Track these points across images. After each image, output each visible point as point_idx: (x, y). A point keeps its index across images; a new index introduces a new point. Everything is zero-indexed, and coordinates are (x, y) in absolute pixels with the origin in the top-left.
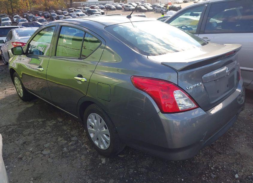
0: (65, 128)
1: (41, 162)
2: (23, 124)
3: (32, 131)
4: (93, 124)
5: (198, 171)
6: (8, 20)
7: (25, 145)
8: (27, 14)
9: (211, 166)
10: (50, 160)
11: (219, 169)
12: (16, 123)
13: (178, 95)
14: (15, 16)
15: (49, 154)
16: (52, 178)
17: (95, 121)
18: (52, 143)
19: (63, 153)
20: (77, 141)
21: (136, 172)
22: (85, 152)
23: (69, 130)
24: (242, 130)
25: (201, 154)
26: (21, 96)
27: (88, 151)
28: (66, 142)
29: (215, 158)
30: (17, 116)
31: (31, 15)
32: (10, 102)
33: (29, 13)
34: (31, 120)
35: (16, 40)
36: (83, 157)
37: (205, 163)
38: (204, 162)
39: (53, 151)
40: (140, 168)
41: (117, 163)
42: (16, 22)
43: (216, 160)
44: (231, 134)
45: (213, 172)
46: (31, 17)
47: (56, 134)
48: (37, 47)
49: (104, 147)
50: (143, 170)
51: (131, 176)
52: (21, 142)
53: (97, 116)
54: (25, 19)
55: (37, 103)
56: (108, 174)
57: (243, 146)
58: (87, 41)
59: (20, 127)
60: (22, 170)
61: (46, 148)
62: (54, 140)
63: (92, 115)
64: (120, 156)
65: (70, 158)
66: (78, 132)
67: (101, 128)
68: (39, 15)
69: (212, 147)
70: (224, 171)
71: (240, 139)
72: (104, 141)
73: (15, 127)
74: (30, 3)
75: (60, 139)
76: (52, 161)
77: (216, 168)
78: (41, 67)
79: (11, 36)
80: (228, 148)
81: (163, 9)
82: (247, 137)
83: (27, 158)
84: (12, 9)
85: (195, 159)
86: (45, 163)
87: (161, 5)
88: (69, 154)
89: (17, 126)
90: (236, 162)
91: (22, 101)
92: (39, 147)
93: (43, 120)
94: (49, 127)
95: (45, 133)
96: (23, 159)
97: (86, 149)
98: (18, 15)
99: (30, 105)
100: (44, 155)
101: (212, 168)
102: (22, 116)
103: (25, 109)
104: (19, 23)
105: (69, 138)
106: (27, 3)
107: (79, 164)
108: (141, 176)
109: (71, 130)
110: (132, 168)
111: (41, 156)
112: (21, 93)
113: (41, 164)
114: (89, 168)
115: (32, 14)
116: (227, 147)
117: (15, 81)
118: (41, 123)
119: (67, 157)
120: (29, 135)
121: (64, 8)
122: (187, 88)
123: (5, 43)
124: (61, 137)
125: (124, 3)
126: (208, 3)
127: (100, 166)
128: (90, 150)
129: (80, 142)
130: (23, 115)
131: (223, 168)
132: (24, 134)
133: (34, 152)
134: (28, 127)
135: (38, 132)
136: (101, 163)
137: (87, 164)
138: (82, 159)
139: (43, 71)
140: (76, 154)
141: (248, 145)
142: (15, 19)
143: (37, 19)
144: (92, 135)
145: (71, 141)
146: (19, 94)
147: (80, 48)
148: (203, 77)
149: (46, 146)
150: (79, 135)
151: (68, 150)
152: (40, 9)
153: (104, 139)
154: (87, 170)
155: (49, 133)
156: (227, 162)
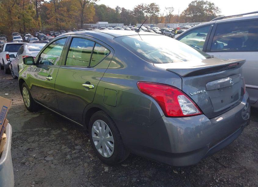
0: (69, 137)
1: (44, 168)
2: (28, 132)
3: (37, 138)
4: (98, 131)
5: (203, 184)
6: (19, 38)
7: (28, 151)
8: (38, 34)
9: (216, 179)
10: (53, 166)
11: (224, 182)
12: (21, 131)
13: (182, 100)
14: (26, 35)
15: (52, 161)
16: (54, 183)
17: (100, 128)
18: (56, 151)
19: (66, 160)
20: (81, 149)
21: (138, 181)
22: (88, 161)
23: (74, 139)
24: (248, 147)
25: (206, 167)
26: (28, 107)
27: (91, 160)
28: (69, 150)
29: (220, 171)
30: (23, 124)
31: (42, 34)
32: (17, 112)
33: (40, 32)
34: (36, 129)
35: (27, 54)
36: (86, 165)
37: (210, 175)
38: (208, 175)
39: (57, 157)
40: (143, 177)
41: (120, 172)
42: (27, 41)
43: (221, 173)
44: (237, 149)
45: (218, 185)
46: (42, 36)
47: (60, 142)
48: (48, 59)
49: (108, 154)
50: (146, 179)
51: (133, 184)
52: (25, 148)
53: (103, 122)
54: (36, 38)
55: (43, 114)
56: (110, 182)
57: (249, 161)
58: (96, 53)
59: (25, 135)
60: (25, 174)
61: (49, 154)
62: (58, 148)
63: (97, 122)
64: (123, 165)
65: (73, 165)
66: (82, 142)
67: (106, 135)
68: (50, 35)
69: (217, 160)
70: (229, 184)
71: (246, 154)
72: (108, 148)
73: (20, 134)
74: (42, 24)
75: (63, 147)
76: (55, 167)
77: (221, 181)
78: (50, 76)
79: (22, 51)
80: (233, 163)
81: (171, 33)
82: (254, 153)
83: (30, 163)
84: (25, 28)
85: (200, 171)
86: (47, 169)
87: (169, 29)
88: (72, 161)
89: (22, 134)
90: (241, 176)
91: (29, 111)
92: (43, 153)
93: (48, 129)
94: (53, 136)
95: (49, 141)
96: (26, 164)
97: (90, 157)
98: (30, 34)
99: (35, 116)
100: (47, 161)
101: (217, 181)
102: (27, 125)
103: (30, 118)
104: (30, 41)
105: (73, 146)
106: (39, 23)
107: (82, 171)
108: (144, 185)
109: (76, 139)
110: (135, 177)
111: (44, 161)
112: (28, 104)
113: (44, 169)
114: (91, 175)
115: (44, 33)
116: (233, 161)
117: (23, 91)
118: (46, 132)
119: (70, 164)
120: (33, 142)
121: (74, 29)
122: (191, 94)
123: (15, 58)
124: (65, 145)
125: (134, 26)
126: (214, 23)
127: (103, 173)
128: (93, 158)
129: (84, 150)
130: (29, 124)
131: (228, 181)
132: (29, 141)
133: (37, 158)
134: (33, 135)
135: (42, 140)
136: (104, 171)
137: (89, 171)
138: (84, 167)
139: (52, 79)
140: (79, 162)
141: (254, 160)
142: (26, 38)
143: (48, 38)
144: (96, 143)
145: (74, 149)
146: (26, 104)
147: (89, 60)
148: (207, 85)
149: (49, 153)
150: (83, 144)
151: (71, 158)
152: (51, 30)
153: (108, 147)
154: (90, 177)
155: (53, 141)
156: (232, 176)
